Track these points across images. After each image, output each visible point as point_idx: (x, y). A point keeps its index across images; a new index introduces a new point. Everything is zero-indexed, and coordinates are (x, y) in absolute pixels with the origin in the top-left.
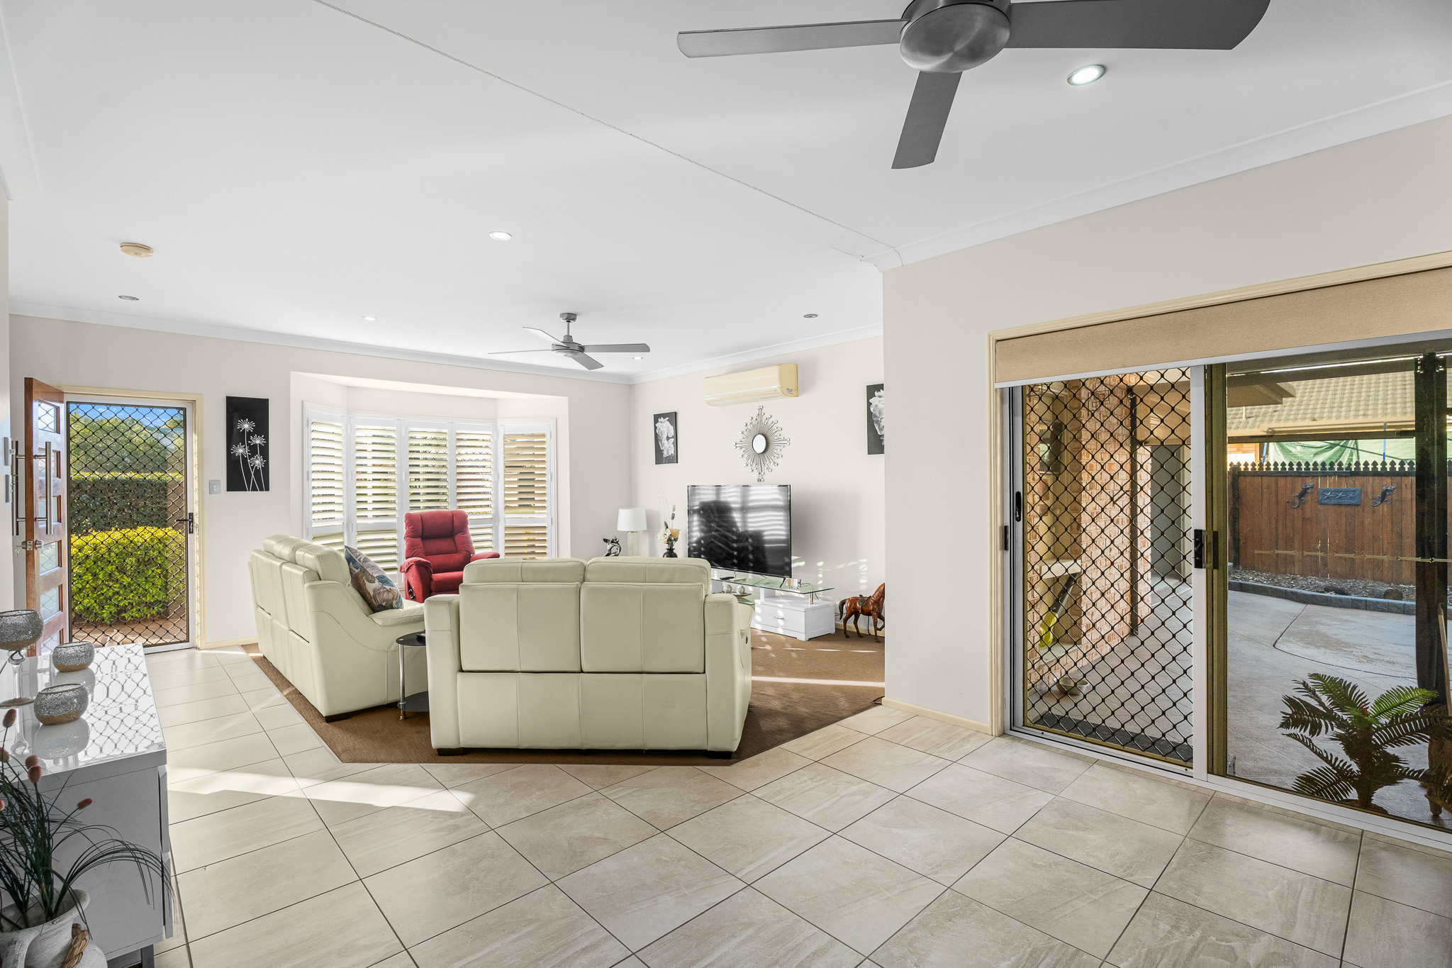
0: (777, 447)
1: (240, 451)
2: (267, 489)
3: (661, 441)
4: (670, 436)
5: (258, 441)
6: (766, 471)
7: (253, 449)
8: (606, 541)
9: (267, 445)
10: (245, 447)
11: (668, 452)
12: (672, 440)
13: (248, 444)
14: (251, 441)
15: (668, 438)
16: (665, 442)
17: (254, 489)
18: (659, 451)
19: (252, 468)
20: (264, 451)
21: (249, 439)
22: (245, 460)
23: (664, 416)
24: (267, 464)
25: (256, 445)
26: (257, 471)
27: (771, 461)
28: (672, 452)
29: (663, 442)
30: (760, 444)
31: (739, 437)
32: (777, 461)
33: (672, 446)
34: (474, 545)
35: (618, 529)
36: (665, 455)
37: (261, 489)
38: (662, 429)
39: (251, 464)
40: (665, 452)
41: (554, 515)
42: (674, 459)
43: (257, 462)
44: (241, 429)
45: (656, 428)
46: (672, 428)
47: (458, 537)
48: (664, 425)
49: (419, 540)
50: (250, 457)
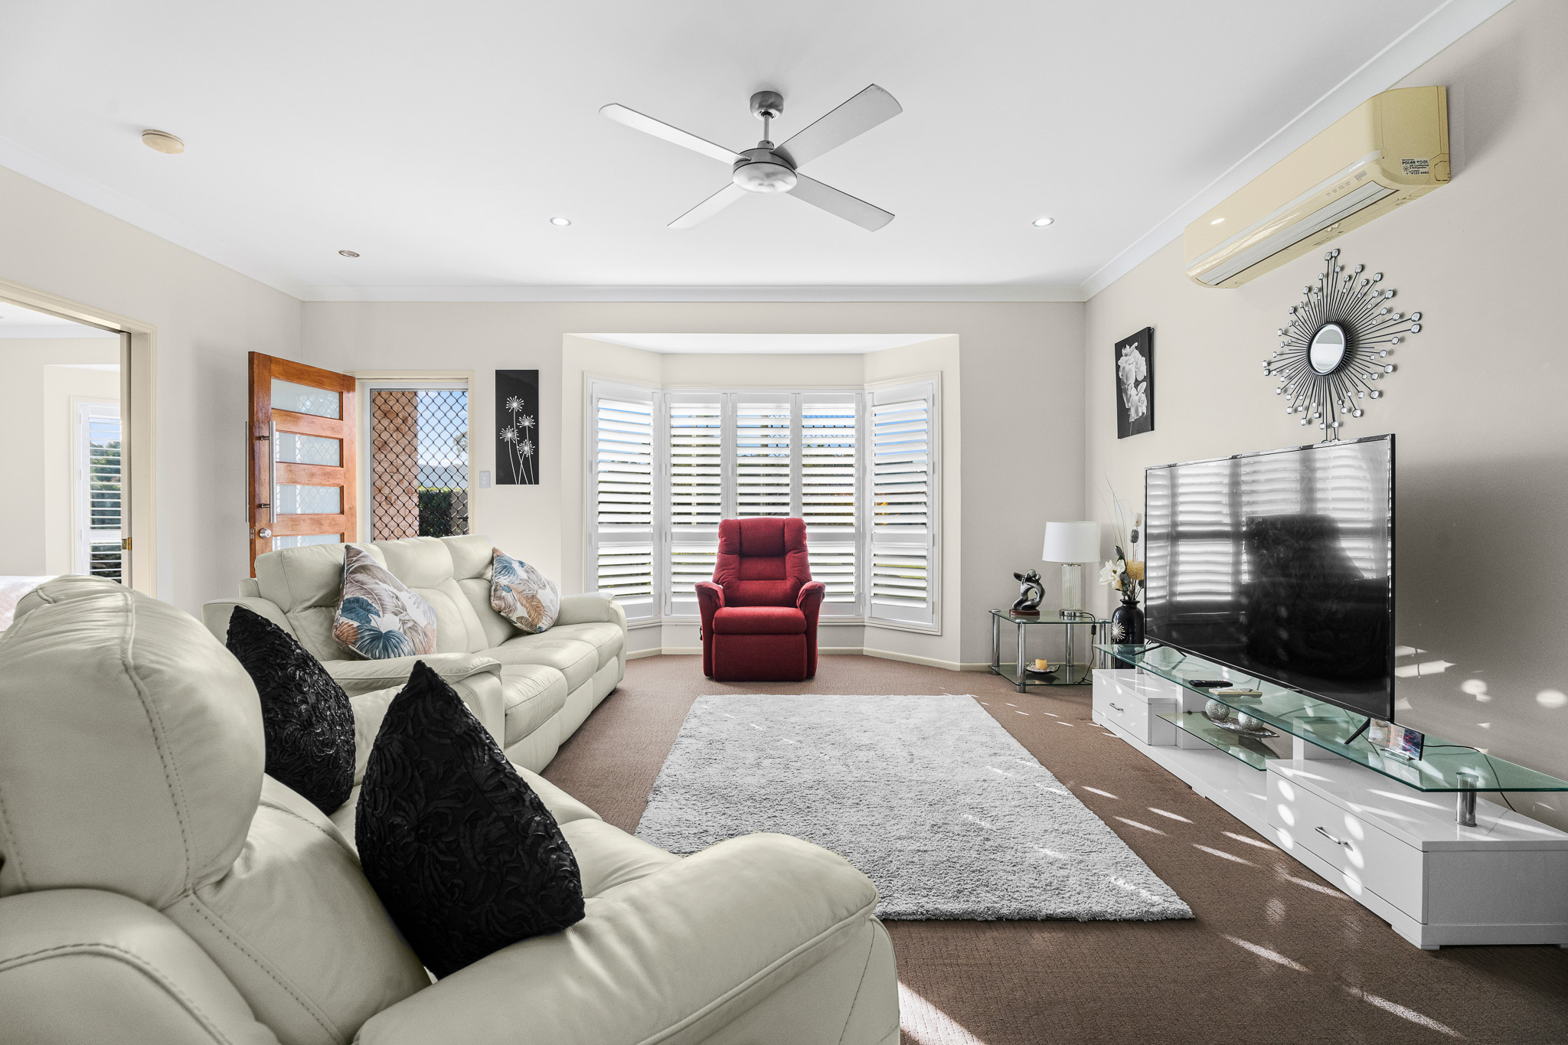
0: (1378, 347)
1: (509, 435)
2: (537, 482)
3: (1126, 391)
4: (1140, 379)
5: (527, 422)
6: (1347, 418)
7: (522, 433)
8: (1018, 576)
9: (536, 426)
10: (513, 431)
11: (1137, 411)
12: (1144, 385)
13: (517, 427)
14: (520, 422)
15: (1137, 383)
16: (1132, 391)
17: (523, 482)
18: (1123, 412)
19: (521, 455)
20: (533, 434)
21: (517, 421)
22: (514, 446)
23: (1128, 341)
24: (536, 452)
25: (524, 427)
26: (526, 459)
27: (1361, 387)
28: (1143, 409)
29: (1129, 393)
30: (1327, 353)
31: (1273, 345)
32: (1381, 385)
33: (1144, 397)
34: (812, 570)
35: (1043, 559)
36: (1133, 417)
37: (530, 483)
38: (1127, 368)
39: (520, 451)
40: (1132, 412)
41: (937, 531)
42: (1148, 423)
43: (526, 448)
44: (509, 408)
45: (1118, 367)
46: (1142, 360)
47: (790, 558)
48: (1131, 359)
49: (734, 558)
50: (520, 442)
